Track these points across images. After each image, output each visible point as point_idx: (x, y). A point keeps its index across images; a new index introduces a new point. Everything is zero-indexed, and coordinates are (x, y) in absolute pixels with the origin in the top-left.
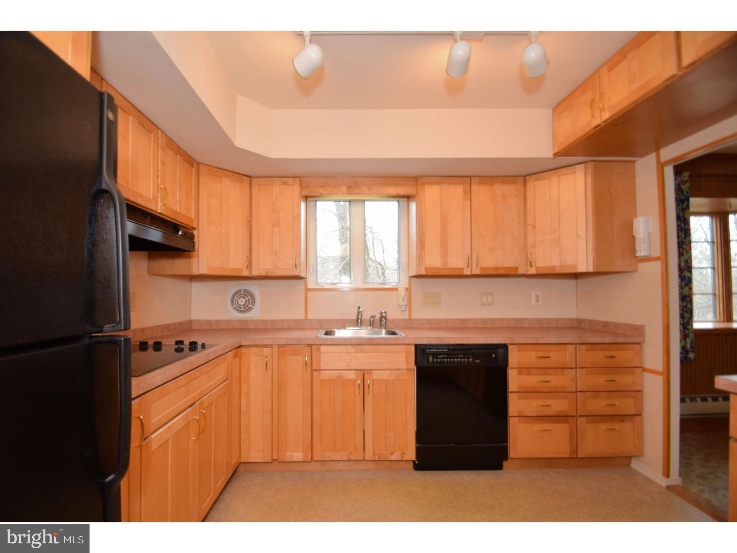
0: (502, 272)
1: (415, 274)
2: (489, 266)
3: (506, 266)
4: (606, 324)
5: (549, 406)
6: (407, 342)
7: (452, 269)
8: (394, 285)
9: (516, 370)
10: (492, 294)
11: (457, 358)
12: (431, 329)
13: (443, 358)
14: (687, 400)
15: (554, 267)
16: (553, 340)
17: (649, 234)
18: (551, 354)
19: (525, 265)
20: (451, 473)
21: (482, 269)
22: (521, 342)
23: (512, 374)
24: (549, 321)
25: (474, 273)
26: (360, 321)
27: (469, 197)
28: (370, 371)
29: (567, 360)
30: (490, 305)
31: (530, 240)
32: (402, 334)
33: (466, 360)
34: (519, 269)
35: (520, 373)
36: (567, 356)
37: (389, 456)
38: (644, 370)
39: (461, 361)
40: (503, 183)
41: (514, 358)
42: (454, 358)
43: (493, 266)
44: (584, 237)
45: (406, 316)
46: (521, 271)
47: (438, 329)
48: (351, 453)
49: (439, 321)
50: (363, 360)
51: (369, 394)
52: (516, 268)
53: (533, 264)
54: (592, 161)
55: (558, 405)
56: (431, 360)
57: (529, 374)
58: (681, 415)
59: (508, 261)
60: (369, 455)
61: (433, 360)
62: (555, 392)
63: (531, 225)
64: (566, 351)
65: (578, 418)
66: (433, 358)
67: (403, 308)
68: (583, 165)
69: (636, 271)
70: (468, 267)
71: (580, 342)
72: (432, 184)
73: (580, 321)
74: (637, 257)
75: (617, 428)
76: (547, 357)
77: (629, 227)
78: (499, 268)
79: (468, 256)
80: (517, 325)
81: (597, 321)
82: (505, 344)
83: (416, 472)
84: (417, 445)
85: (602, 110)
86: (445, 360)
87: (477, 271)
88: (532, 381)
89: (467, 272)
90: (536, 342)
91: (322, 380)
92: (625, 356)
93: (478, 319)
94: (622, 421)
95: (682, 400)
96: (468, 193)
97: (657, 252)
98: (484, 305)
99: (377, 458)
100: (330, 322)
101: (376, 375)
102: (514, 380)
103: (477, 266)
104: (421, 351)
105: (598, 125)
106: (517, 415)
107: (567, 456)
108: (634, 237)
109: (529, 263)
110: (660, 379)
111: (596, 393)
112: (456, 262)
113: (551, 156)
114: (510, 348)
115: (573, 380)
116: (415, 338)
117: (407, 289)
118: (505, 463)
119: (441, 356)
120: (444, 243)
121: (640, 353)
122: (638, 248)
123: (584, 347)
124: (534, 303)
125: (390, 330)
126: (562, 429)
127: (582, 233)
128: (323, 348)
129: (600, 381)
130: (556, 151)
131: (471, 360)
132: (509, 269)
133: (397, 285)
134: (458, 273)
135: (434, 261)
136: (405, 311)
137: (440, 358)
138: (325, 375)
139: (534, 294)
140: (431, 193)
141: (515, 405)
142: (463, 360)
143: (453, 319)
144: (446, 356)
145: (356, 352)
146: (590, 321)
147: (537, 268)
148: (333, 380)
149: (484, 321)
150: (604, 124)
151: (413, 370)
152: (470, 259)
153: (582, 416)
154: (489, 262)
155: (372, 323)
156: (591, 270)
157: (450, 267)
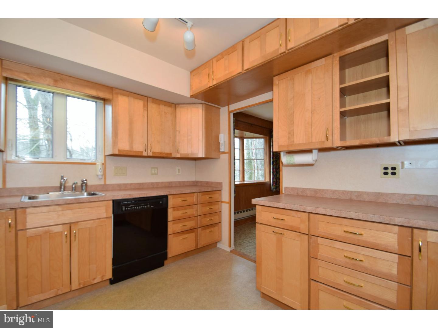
0: (164, 155)
1: (111, 153)
2: (157, 151)
3: (166, 152)
4: (207, 183)
5: (186, 225)
6: (106, 199)
7: (136, 152)
8: (92, 161)
9: (172, 209)
10: (157, 168)
11: (141, 206)
12: (120, 190)
13: (132, 207)
14: (236, 213)
15: (189, 154)
16: (188, 191)
17: (225, 142)
18: (187, 199)
19: (175, 152)
20: (135, 278)
21: (153, 153)
22: (175, 193)
23: (170, 211)
24: (183, 182)
25: (149, 155)
26: (63, 187)
27: (146, 109)
28: (76, 223)
29: (194, 201)
30: (156, 174)
31: (178, 138)
32: (101, 194)
33: (146, 206)
34: (172, 155)
35: (174, 210)
36: (193, 199)
37: (92, 281)
38: (222, 202)
39: (143, 207)
40: (165, 105)
41: (171, 202)
42: (138, 206)
43: (159, 152)
44: (201, 140)
45: (102, 182)
46: (173, 156)
47: (125, 190)
48: (58, 290)
49: (125, 185)
50: (69, 216)
51: (75, 240)
52: (171, 154)
53: (179, 152)
54: (205, 104)
55: (190, 224)
56: (124, 209)
57: (178, 210)
58: (234, 220)
59: (167, 150)
60: (75, 286)
61: (125, 209)
62: (189, 218)
63: (178, 131)
64: (194, 196)
65: (198, 229)
66: (125, 208)
67: (100, 177)
68: (201, 105)
69: (219, 158)
70: (146, 151)
71: (200, 191)
72: (123, 95)
73: (197, 182)
74: (220, 152)
75: (213, 230)
76: (186, 200)
77: (217, 138)
78: (162, 153)
79: (146, 144)
80: (170, 185)
81: (204, 182)
82: (167, 195)
83: (112, 286)
84: (114, 267)
85: (213, 80)
86: (133, 208)
87: (150, 154)
88: (179, 213)
89: (145, 154)
90: (181, 193)
91: (28, 237)
92: (215, 196)
93: (149, 183)
94: (214, 226)
95: (235, 213)
96: (146, 106)
97: (227, 150)
98: (152, 174)
99: (82, 286)
100: (32, 189)
101: (81, 226)
102: (171, 214)
103: (151, 151)
104: (117, 204)
105: (211, 86)
106: (172, 233)
107: (194, 249)
108: (219, 142)
109: (177, 152)
110: (227, 205)
111: (205, 215)
112: (138, 147)
113: (189, 96)
114: (169, 197)
115: (196, 210)
116: (113, 196)
117: (103, 164)
118: (166, 262)
119: (130, 206)
120: (131, 135)
121: (221, 195)
122: (221, 148)
123: (201, 193)
124: (177, 173)
125: (91, 192)
126: (192, 236)
127: (200, 138)
128: (28, 210)
129: (206, 209)
130: (191, 94)
131: (148, 206)
132: (168, 154)
133: (95, 161)
134: (139, 154)
135: (124, 146)
136: (101, 179)
137: (130, 207)
138: (30, 232)
139: (177, 168)
140: (123, 101)
141: (172, 228)
142: (144, 207)
143: (134, 184)
144: (134, 205)
145: (63, 210)
146: (201, 182)
147: (181, 154)
148: (41, 235)
149: (152, 184)
150: (213, 86)
151: (111, 217)
152: (146, 146)
153: (200, 227)
154: (157, 149)
155: (74, 189)
156: (204, 156)
157: (134, 150)
